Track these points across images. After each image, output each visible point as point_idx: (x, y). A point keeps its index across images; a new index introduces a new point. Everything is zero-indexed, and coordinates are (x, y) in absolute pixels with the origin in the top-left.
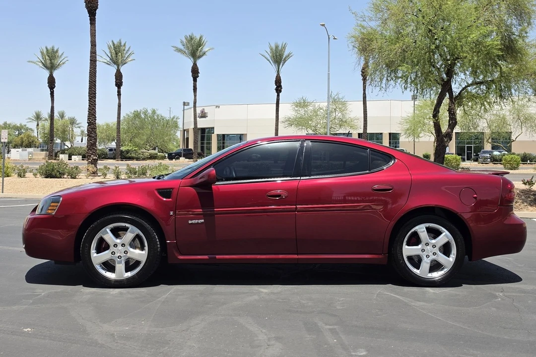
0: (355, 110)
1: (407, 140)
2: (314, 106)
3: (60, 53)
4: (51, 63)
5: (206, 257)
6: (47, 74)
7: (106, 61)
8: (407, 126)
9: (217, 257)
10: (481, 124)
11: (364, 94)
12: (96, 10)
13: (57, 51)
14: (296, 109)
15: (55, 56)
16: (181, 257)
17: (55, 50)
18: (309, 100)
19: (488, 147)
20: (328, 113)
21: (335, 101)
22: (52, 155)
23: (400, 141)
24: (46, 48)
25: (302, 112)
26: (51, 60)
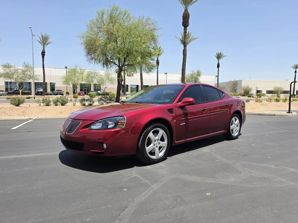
0: (38, 71)
1: (64, 86)
2: (15, 68)
5: (184, 140)
8: (64, 80)
9: (187, 140)
10: (94, 81)
11: (43, 64)
14: (4, 68)
16: (176, 142)
18: (11, 65)
19: (92, 89)
20: (23, 72)
21: (26, 66)
23: (55, 86)
25: (8, 70)
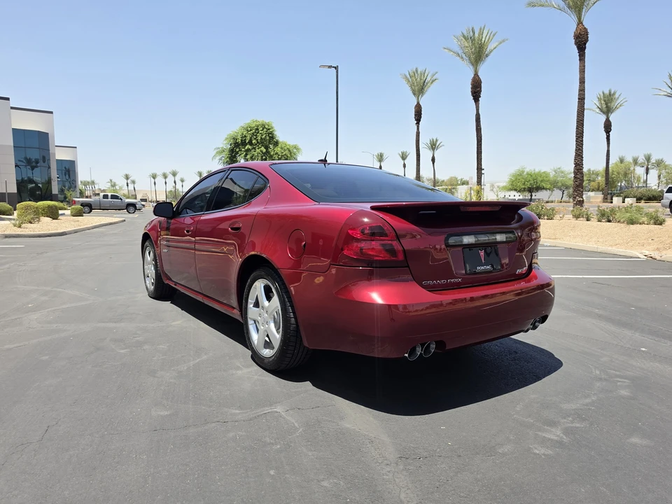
3: (617, 96)
4: (607, 107)
6: (603, 118)
7: (666, 94)
12: (585, 44)
13: (614, 94)
15: (612, 99)
17: (612, 93)
22: (607, 199)
24: (603, 93)
26: (606, 104)
